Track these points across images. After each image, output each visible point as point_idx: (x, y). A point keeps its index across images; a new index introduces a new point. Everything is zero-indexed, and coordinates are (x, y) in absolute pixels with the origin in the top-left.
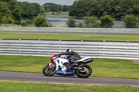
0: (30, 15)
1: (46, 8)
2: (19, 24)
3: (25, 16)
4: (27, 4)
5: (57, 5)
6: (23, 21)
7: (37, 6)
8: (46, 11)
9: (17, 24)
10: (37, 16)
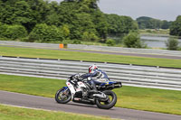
0: (119, 32)
1: (139, 23)
2: (104, 42)
3: (112, 33)
4: (115, 17)
5: (154, 20)
6: (109, 39)
7: (128, 21)
8: (140, 28)
9: (101, 42)
10: (127, 33)
